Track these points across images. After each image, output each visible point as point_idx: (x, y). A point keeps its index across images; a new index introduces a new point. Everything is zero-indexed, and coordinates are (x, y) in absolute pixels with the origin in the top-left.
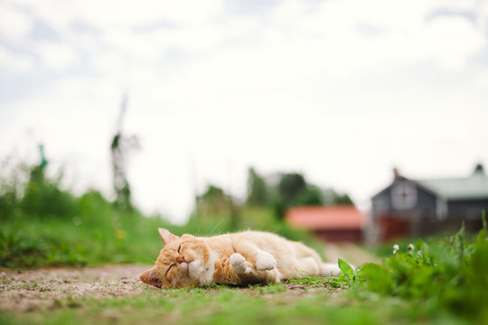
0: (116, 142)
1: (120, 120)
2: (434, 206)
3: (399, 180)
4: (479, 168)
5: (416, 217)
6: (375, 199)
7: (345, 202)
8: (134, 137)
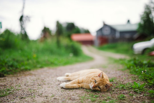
0: (21, 19)
1: (23, 11)
2: (115, 33)
3: (105, 25)
4: (129, 21)
5: (110, 37)
6: (98, 32)
7: (87, 32)
8: (27, 17)
